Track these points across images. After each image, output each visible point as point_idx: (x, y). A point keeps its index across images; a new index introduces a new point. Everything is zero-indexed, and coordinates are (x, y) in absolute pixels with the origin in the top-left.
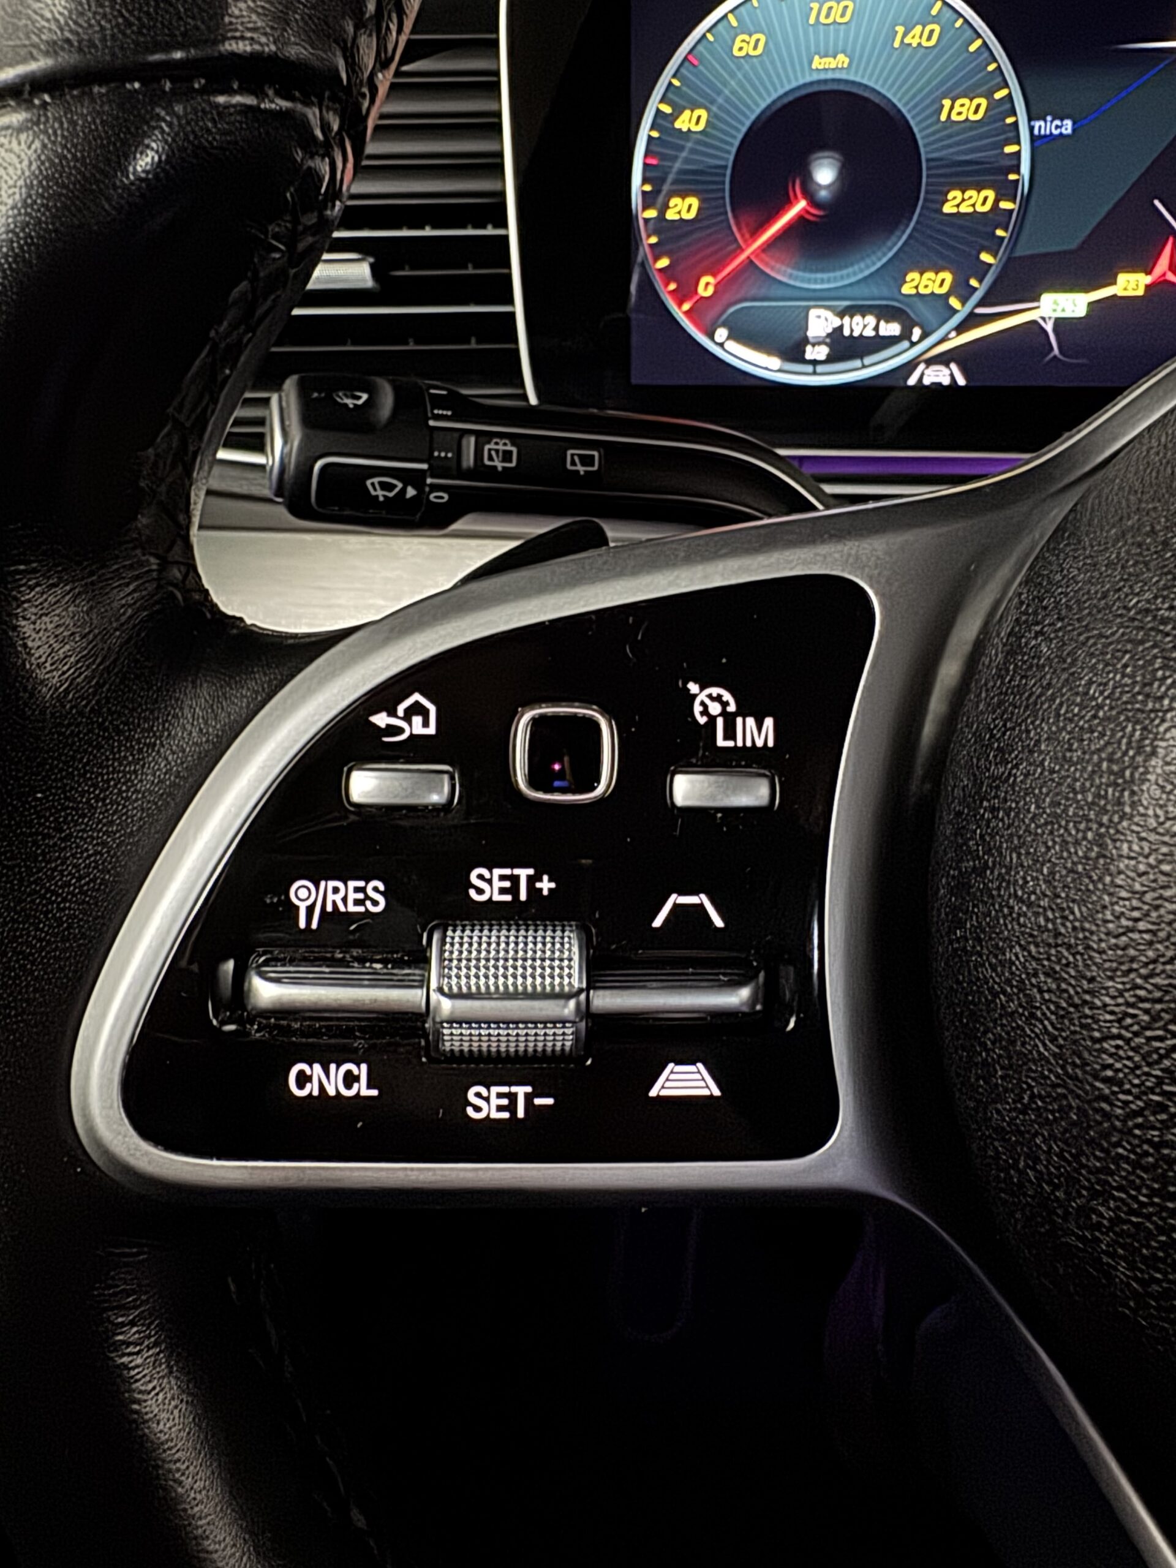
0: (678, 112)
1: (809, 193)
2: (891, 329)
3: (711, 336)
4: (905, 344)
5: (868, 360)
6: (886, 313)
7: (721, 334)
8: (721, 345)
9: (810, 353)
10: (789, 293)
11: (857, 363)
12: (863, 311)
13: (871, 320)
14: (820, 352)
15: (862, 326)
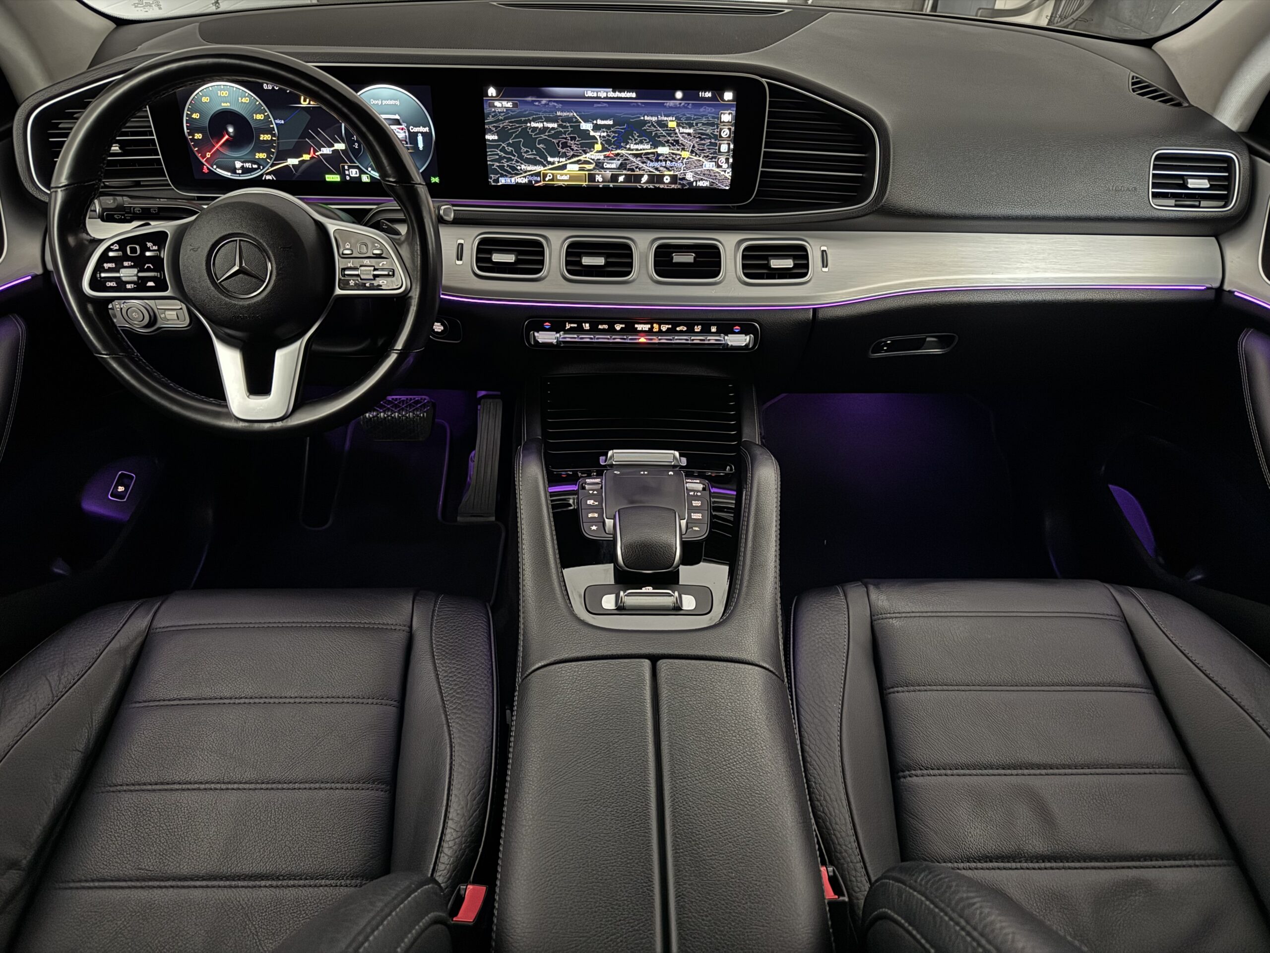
0: (192, 114)
1: (228, 133)
2: (255, 166)
3: (212, 167)
4: (259, 170)
5: (252, 174)
6: (253, 162)
7: (215, 167)
8: (215, 169)
9: (238, 172)
10: (228, 157)
11: (249, 174)
12: (248, 162)
13: (250, 164)
14: (240, 172)
15: (248, 165)
